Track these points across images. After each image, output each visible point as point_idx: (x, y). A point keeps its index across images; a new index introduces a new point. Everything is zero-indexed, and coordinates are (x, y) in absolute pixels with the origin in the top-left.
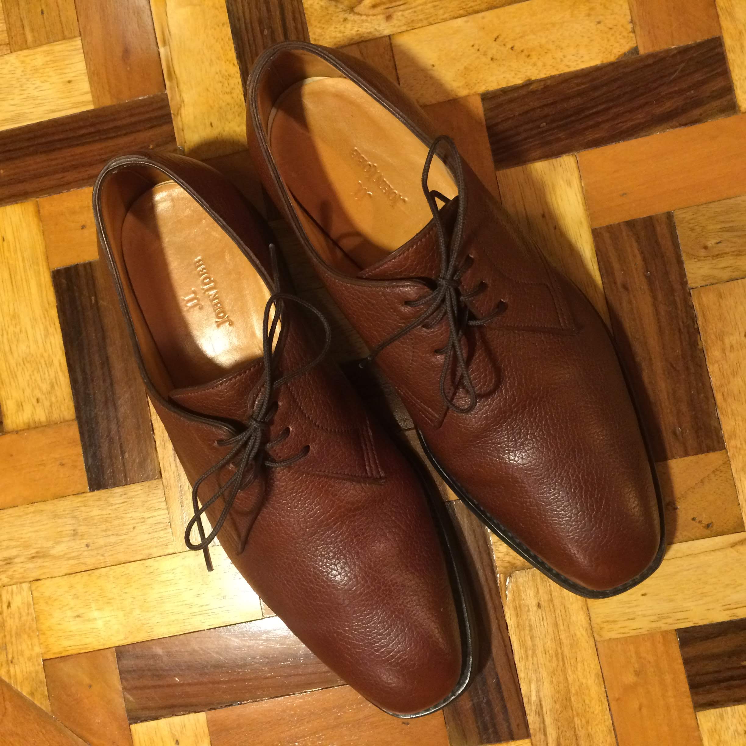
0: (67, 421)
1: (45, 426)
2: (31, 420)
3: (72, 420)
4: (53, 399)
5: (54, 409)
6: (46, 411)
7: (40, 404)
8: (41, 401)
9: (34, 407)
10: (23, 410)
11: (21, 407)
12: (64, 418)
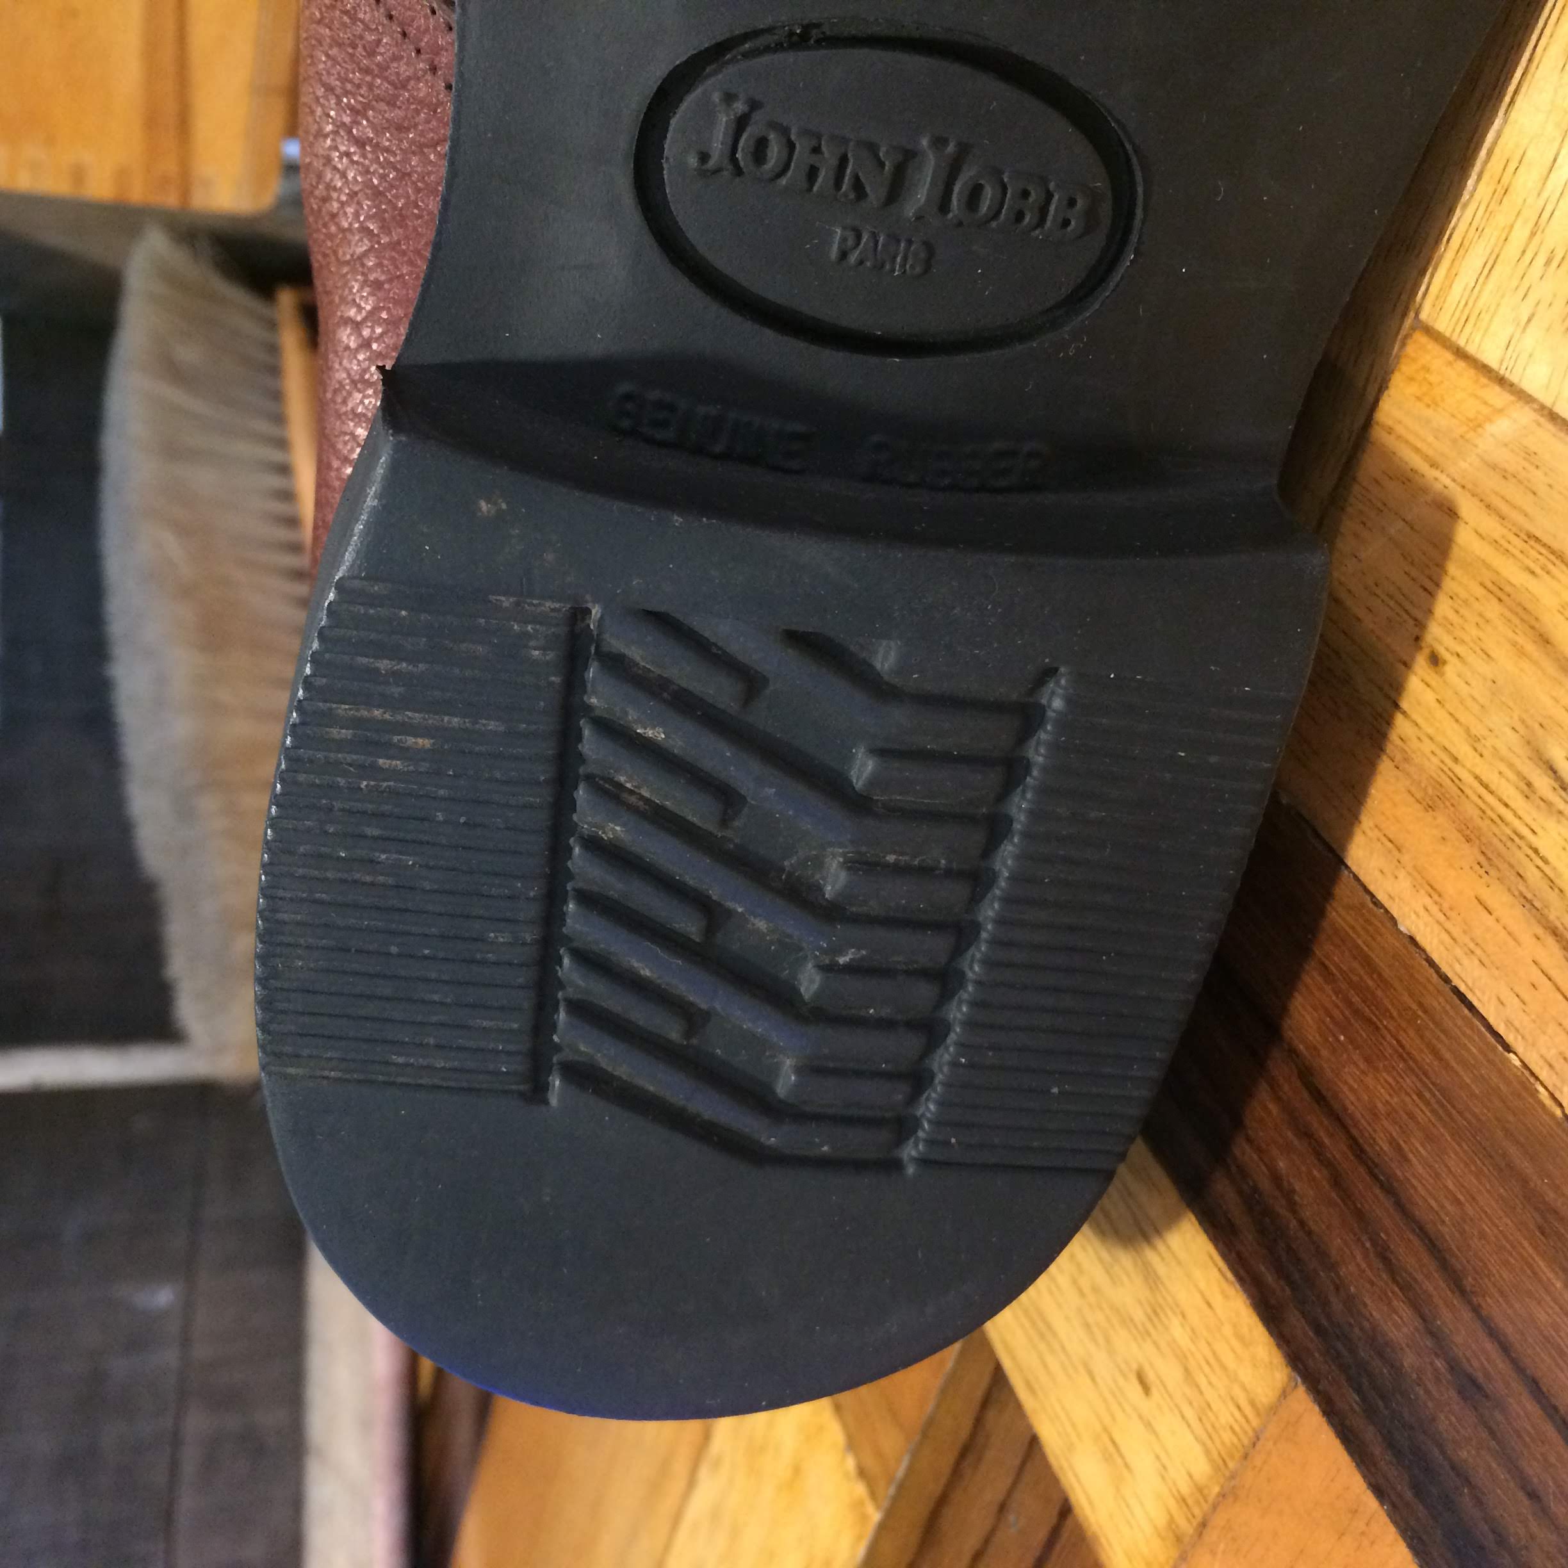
0: (1274, 1409)
1: (1223, 1495)
2: (1172, 1504)
3: (1284, 1394)
4: (1178, 1332)
5: (1202, 1381)
6: (1190, 1414)
7: (1154, 1391)
8: (1151, 1376)
9: (1148, 1425)
10: (1127, 1466)
11: (1116, 1456)
12: (1252, 1403)
